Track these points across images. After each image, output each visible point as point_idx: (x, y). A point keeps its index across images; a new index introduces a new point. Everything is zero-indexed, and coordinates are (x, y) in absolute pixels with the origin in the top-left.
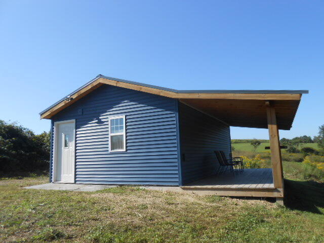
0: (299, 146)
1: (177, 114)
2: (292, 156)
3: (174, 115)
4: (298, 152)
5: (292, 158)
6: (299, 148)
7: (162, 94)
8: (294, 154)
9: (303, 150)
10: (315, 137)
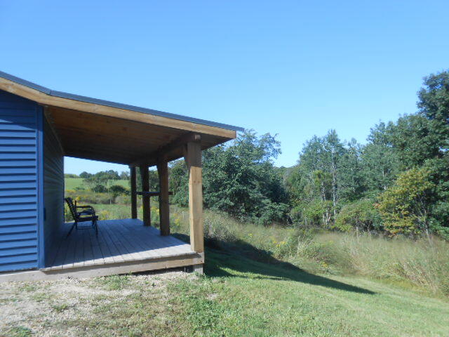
0: (108, 183)
1: (41, 133)
2: (100, 197)
3: (34, 135)
4: (106, 191)
5: (99, 199)
6: (108, 186)
7: (11, 90)
8: (101, 194)
9: (111, 188)
10: (123, 172)
